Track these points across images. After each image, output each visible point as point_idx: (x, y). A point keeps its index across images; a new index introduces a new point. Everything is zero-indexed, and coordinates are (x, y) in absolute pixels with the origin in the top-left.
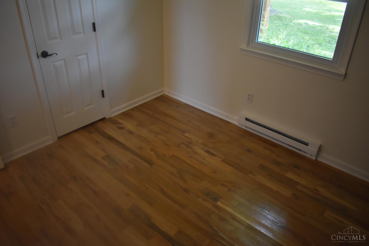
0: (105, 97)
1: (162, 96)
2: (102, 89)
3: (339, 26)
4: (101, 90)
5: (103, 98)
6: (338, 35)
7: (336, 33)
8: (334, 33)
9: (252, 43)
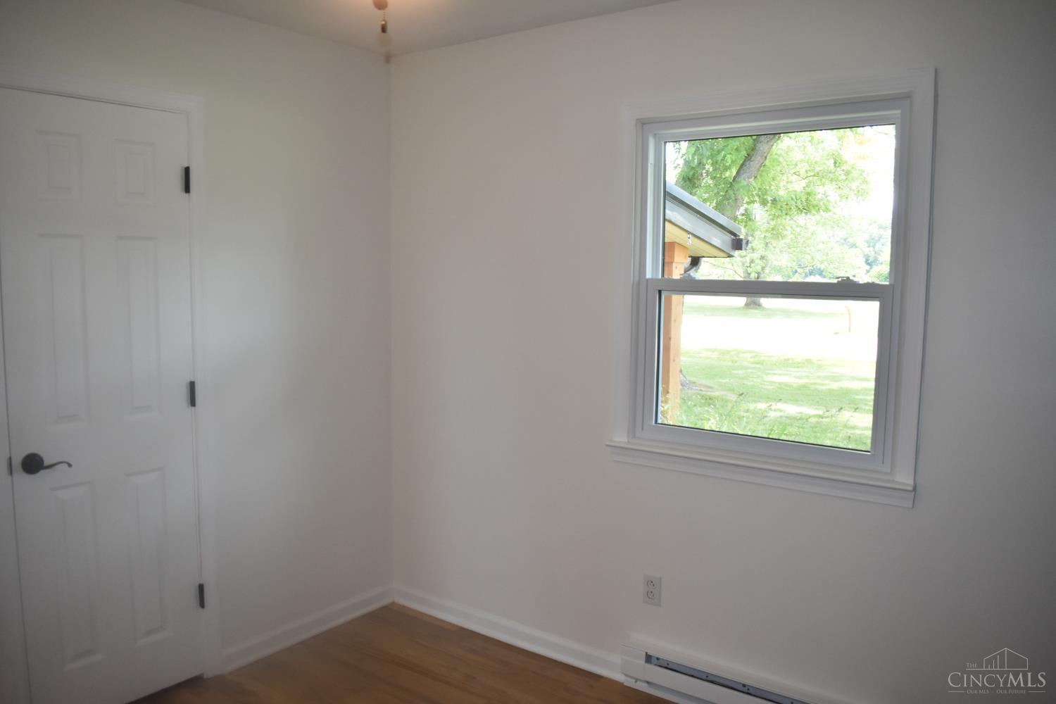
0: (206, 607)
1: (385, 607)
2: (201, 583)
3: (868, 413)
4: (197, 584)
5: (200, 609)
6: (869, 433)
7: (866, 428)
8: (858, 429)
9: (643, 429)
